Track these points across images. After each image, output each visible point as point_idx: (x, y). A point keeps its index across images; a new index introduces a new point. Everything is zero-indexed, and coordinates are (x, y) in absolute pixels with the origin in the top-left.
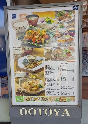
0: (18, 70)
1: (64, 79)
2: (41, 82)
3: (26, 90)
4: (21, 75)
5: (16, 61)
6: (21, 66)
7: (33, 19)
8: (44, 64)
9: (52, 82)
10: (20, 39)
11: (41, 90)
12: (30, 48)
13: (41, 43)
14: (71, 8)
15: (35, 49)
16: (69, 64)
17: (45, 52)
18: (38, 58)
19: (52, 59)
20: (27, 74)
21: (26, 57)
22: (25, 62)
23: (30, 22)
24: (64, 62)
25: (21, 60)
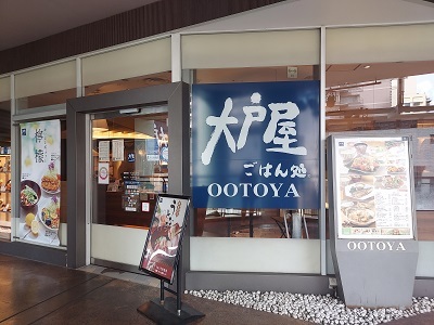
0: (345, 198)
1: (396, 208)
2: (371, 213)
3: (354, 221)
4: (348, 204)
5: (343, 189)
6: (348, 194)
7: (361, 147)
8: (374, 192)
9: (384, 212)
10: (348, 166)
11: (371, 221)
12: (358, 176)
13: (370, 171)
14: (400, 139)
15: (364, 176)
16: (401, 193)
17: (375, 180)
18: (367, 186)
19: (382, 187)
20: (355, 203)
21: (354, 185)
22: (353, 190)
23: (359, 150)
24: (395, 190)
25: (348, 188)
